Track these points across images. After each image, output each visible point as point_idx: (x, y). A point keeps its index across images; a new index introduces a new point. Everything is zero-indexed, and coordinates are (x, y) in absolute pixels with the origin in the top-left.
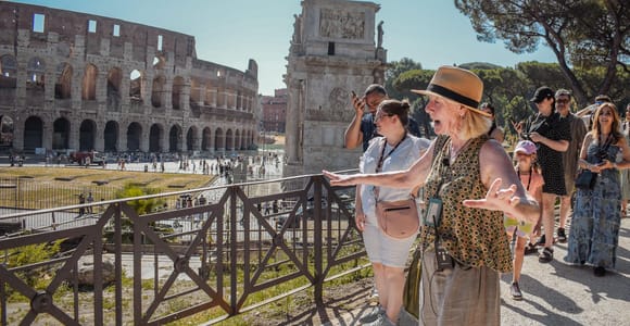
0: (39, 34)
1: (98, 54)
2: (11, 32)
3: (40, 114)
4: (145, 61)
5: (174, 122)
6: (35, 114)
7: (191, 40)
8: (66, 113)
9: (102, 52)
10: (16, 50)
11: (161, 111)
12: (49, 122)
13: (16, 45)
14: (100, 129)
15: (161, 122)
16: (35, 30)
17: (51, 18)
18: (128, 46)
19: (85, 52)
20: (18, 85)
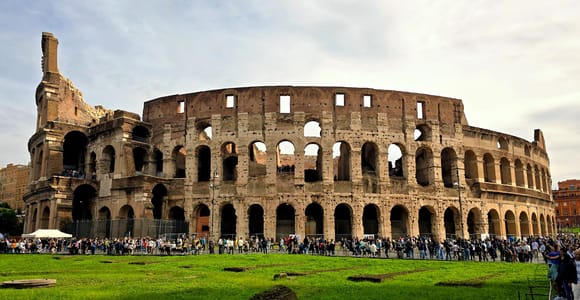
0: (286, 115)
1: (348, 128)
2: (260, 116)
3: (291, 200)
4: (404, 132)
5: (449, 204)
6: (285, 200)
7: (458, 105)
8: (318, 197)
9: (352, 126)
10: (264, 134)
11: (431, 191)
12: (300, 209)
13: (264, 129)
14: (358, 215)
15: (432, 204)
16: (282, 111)
17: (296, 97)
18: (382, 116)
19: (335, 129)
20: (268, 171)
